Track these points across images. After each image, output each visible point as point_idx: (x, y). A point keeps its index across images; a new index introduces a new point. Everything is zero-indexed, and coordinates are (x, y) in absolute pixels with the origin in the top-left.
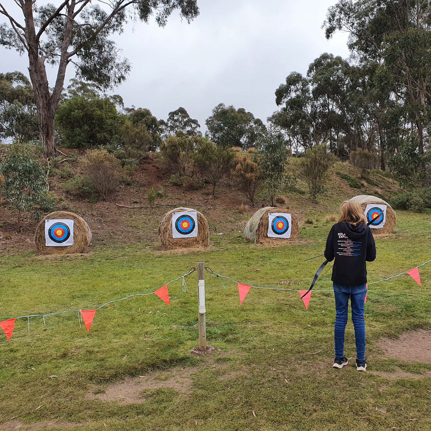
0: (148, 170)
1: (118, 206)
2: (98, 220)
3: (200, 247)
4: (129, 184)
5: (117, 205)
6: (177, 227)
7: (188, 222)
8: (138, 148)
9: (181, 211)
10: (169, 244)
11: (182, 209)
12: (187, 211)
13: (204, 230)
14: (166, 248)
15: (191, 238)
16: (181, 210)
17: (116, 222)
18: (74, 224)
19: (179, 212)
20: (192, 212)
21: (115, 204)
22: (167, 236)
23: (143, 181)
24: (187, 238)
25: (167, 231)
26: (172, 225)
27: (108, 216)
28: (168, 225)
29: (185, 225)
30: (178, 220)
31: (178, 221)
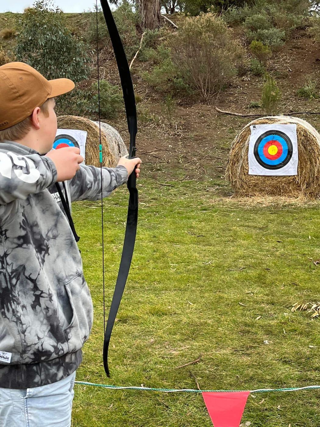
0: (303, 49)
1: (219, 112)
2: (176, 134)
3: (301, 196)
4: (258, 75)
5: (217, 110)
6: (256, 154)
7: (278, 145)
8: (289, 9)
9: (266, 123)
10: (242, 186)
11: (270, 119)
12: (279, 122)
13: (311, 163)
14: (237, 192)
15: (284, 177)
16: (267, 121)
17: (201, 140)
18: (87, 138)
19: (264, 123)
20: (289, 125)
21: (215, 108)
22: (239, 171)
23: (287, 68)
24: (276, 176)
25: (238, 161)
26: (248, 148)
27: (195, 130)
28: (240, 149)
29: (273, 150)
30: (260, 139)
31: (260, 141)
